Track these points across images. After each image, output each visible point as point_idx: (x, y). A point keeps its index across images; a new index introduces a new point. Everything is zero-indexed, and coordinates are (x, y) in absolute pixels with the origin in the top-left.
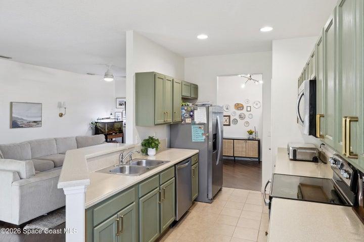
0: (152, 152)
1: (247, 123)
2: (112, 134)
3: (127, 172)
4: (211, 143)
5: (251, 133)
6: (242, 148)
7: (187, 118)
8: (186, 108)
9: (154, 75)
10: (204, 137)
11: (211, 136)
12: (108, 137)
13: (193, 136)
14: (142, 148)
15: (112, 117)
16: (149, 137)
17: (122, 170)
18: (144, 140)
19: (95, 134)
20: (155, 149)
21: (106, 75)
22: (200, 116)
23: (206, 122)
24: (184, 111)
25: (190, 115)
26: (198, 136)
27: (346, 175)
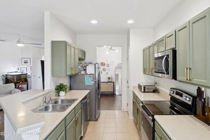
0: (62, 93)
1: (107, 73)
2: (19, 83)
3: (50, 110)
4: (97, 85)
5: (109, 78)
6: (105, 87)
7: (82, 71)
8: (81, 65)
9: (65, 43)
10: (93, 82)
11: (97, 81)
12: (17, 85)
13: (86, 82)
14: (56, 91)
15: (19, 71)
16: (61, 84)
17: (46, 109)
18: (57, 86)
19: (6, 83)
20: (65, 91)
21: (18, 42)
22: (90, 70)
23: (94, 73)
24: (80, 66)
25: (84, 69)
26: (89, 82)
27: (188, 99)
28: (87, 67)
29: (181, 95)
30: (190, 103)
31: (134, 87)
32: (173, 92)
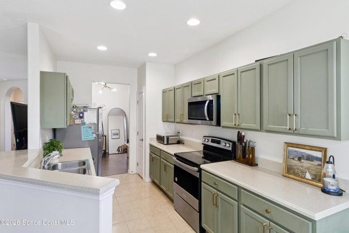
7: (77, 119)
8: (75, 110)
9: (66, 77)
10: (94, 136)
13: (83, 136)
23: (96, 122)
25: (80, 116)
26: (88, 135)
27: (228, 145)
28: (85, 113)
29: (219, 143)
30: (230, 149)
31: (151, 139)
32: (208, 140)
